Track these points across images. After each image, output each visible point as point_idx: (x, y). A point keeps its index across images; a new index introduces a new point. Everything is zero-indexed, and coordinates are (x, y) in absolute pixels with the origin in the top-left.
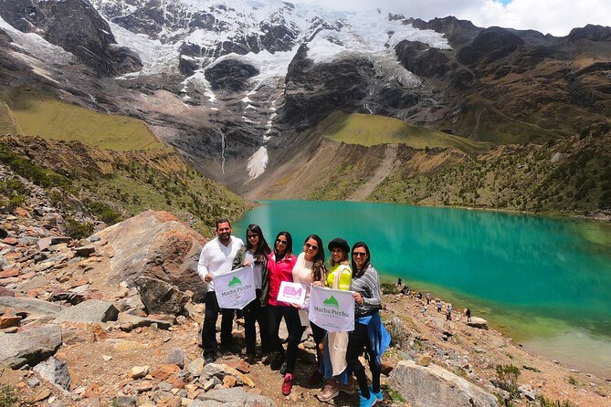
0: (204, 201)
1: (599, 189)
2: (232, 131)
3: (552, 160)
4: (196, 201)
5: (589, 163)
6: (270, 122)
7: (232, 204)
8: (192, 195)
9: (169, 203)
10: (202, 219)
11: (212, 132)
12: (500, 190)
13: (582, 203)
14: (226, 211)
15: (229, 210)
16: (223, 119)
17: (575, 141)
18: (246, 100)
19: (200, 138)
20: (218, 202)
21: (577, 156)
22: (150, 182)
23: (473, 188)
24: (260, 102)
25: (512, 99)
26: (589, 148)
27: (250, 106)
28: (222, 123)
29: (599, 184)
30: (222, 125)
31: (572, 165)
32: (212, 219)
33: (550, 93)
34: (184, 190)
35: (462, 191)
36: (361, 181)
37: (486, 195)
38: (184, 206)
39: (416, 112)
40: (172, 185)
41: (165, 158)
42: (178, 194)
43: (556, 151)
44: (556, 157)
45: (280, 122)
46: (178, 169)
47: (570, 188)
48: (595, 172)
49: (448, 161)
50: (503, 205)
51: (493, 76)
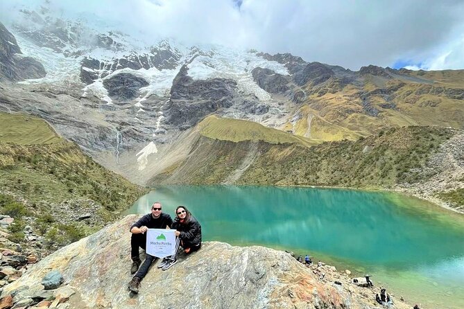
0: (104, 188)
1: (394, 170)
2: (125, 130)
3: (364, 151)
4: (97, 189)
5: (386, 153)
6: (158, 123)
7: (128, 190)
8: (92, 184)
9: (70, 191)
10: (103, 204)
11: (109, 130)
12: (332, 173)
13: (386, 180)
14: (123, 197)
15: (126, 195)
16: (118, 120)
17: (376, 138)
18: (138, 105)
19: (97, 134)
20: (115, 188)
21: (378, 148)
22: (52, 173)
23: (314, 171)
24: (150, 107)
25: (330, 110)
26: (385, 143)
27: (141, 110)
28: (117, 123)
29: (395, 167)
30: (117, 125)
31: (376, 154)
32: (111, 203)
33: (352, 107)
34: (84, 178)
35: (306, 174)
36: (232, 169)
37: (323, 177)
38: (85, 193)
39: (267, 117)
40: (73, 175)
41: (67, 151)
42: (79, 182)
43: (365, 145)
44: (366, 149)
45: (167, 123)
46: (79, 161)
47: (377, 170)
48: (391, 159)
49: (295, 153)
50: (335, 184)
51: (317, 94)
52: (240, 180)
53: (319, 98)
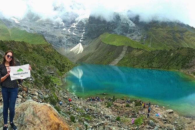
0: (59, 62)
2: (69, 38)
3: (171, 55)
4: (57, 62)
5: (179, 57)
6: (82, 35)
7: (68, 64)
8: (55, 60)
9: (48, 62)
10: (58, 69)
11: (62, 38)
12: (159, 63)
13: (177, 67)
14: (67, 66)
15: (68, 66)
16: (66, 33)
17: (176, 50)
18: (74, 27)
19: (58, 40)
20: (64, 63)
21: (176, 54)
22: (42, 55)
23: (151, 62)
24: (79, 28)
25: (160, 36)
26: (179, 53)
27: (76, 29)
28: (66, 35)
29: (181, 62)
30: (66, 36)
31: (176, 57)
32: (62, 69)
33: (169, 36)
34: (53, 58)
35: (148, 63)
36: (114, 58)
37: (155, 65)
38: (53, 64)
39: (133, 35)
40: (49, 56)
41: (48, 47)
42: (51, 59)
43: (172, 53)
45: (86, 35)
46: (51, 51)
47: (175, 63)
48: (180, 59)
49: (144, 53)
50: (159, 68)
51: (155, 28)
52: (118, 64)
53: (156, 30)
